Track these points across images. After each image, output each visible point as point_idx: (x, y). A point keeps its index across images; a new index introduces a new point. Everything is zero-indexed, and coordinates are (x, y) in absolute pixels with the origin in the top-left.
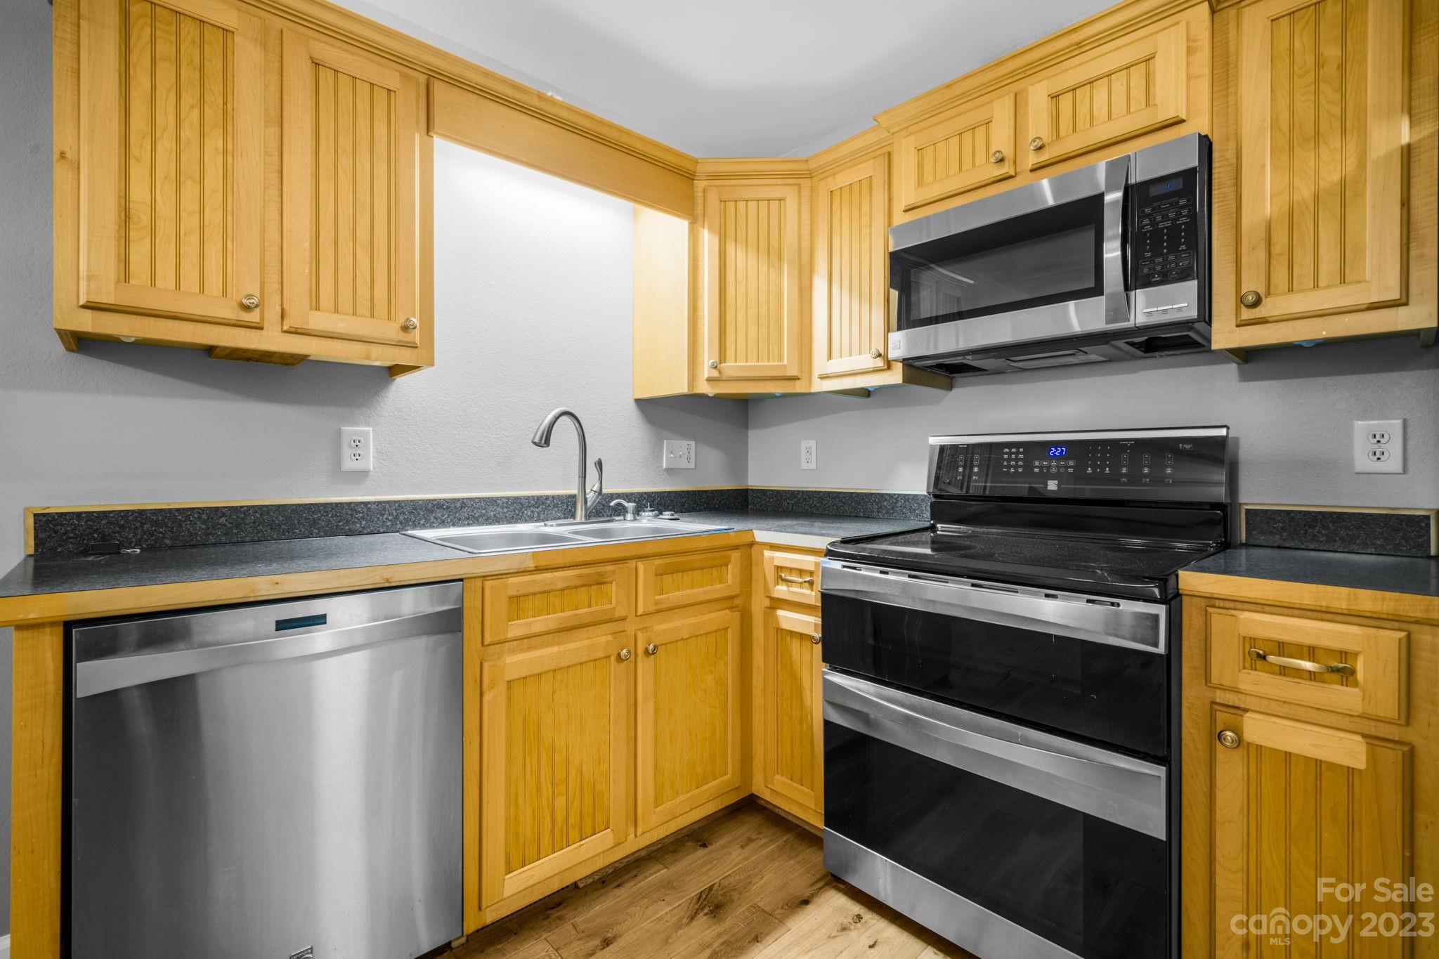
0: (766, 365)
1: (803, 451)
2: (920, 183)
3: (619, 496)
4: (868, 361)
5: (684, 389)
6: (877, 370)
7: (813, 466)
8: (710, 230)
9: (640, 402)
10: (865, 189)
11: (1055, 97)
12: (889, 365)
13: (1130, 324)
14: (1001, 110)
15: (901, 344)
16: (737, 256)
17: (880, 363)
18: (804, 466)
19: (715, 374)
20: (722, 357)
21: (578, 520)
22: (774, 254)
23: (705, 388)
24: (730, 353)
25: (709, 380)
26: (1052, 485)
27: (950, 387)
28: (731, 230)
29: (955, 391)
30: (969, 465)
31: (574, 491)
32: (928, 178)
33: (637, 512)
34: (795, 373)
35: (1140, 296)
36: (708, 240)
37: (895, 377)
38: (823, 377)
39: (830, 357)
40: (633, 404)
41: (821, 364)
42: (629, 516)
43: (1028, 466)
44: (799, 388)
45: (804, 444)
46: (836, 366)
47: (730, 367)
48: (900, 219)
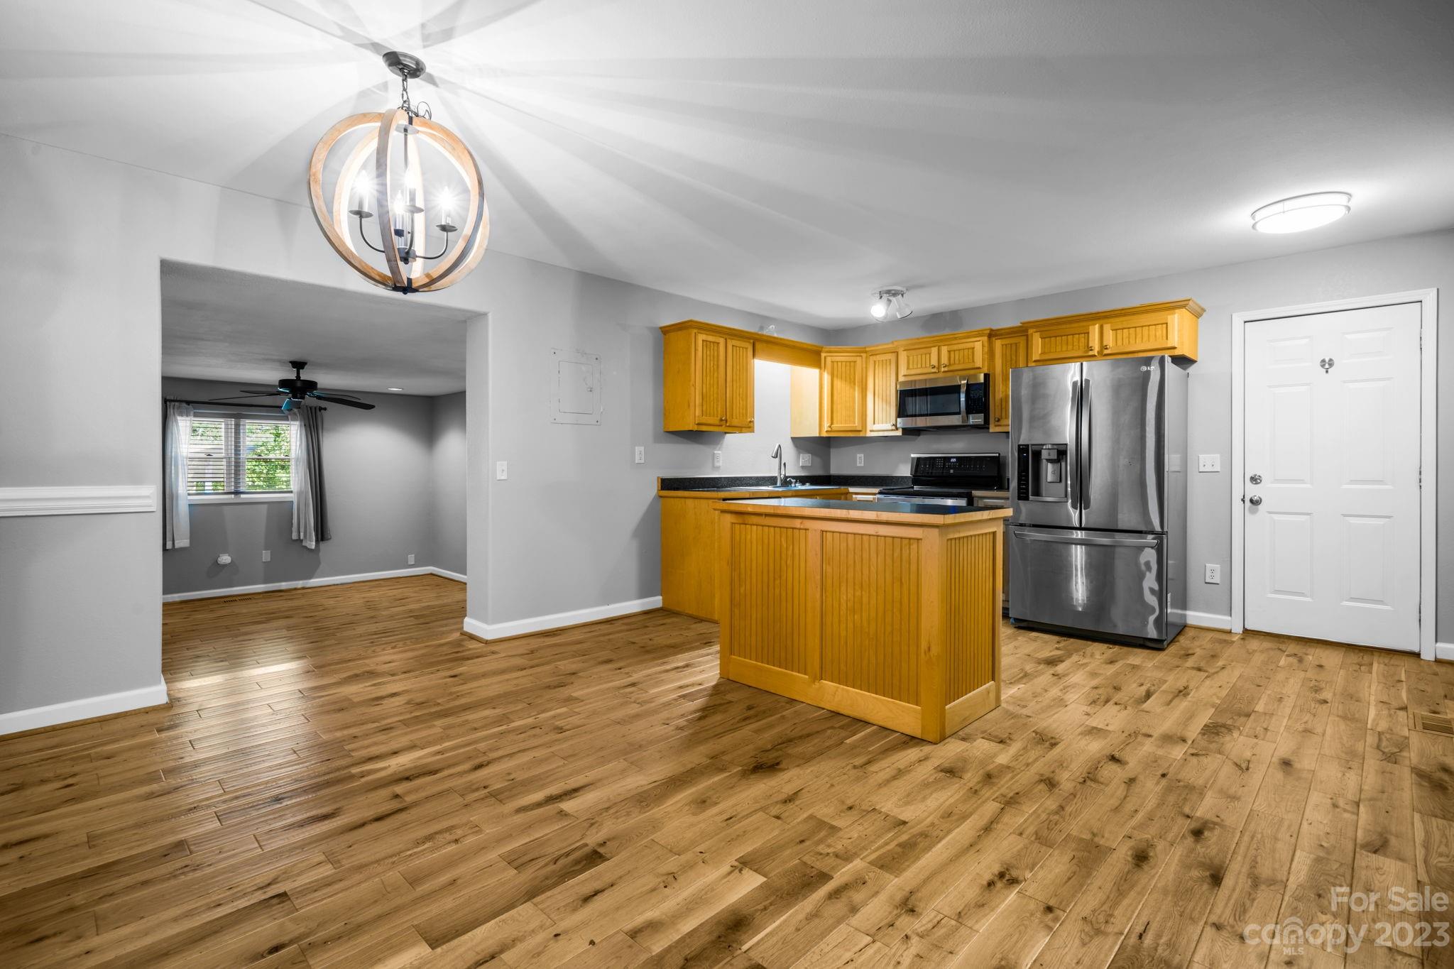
0: (849, 426)
1: (858, 458)
2: (908, 368)
3: (790, 477)
4: (889, 426)
5: (818, 435)
6: (892, 430)
7: (862, 465)
8: (828, 373)
9: (794, 439)
10: (888, 363)
11: (949, 352)
12: (897, 429)
13: (968, 424)
14: (934, 351)
15: (901, 422)
16: (838, 383)
17: (894, 428)
18: (858, 465)
19: (829, 429)
20: (832, 423)
21: (778, 485)
22: (852, 382)
23: (824, 435)
24: (835, 421)
25: (827, 431)
26: (952, 471)
27: (919, 435)
28: (835, 373)
29: (921, 437)
30: (925, 465)
31: (776, 475)
32: (911, 367)
33: (796, 482)
34: (860, 429)
35: (971, 416)
36: (826, 377)
37: (899, 433)
38: (871, 431)
39: (874, 423)
40: (790, 440)
41: (870, 426)
42: (793, 485)
43: (944, 465)
44: (861, 434)
45: (858, 455)
46: (876, 427)
47: (836, 426)
48: (901, 379)
